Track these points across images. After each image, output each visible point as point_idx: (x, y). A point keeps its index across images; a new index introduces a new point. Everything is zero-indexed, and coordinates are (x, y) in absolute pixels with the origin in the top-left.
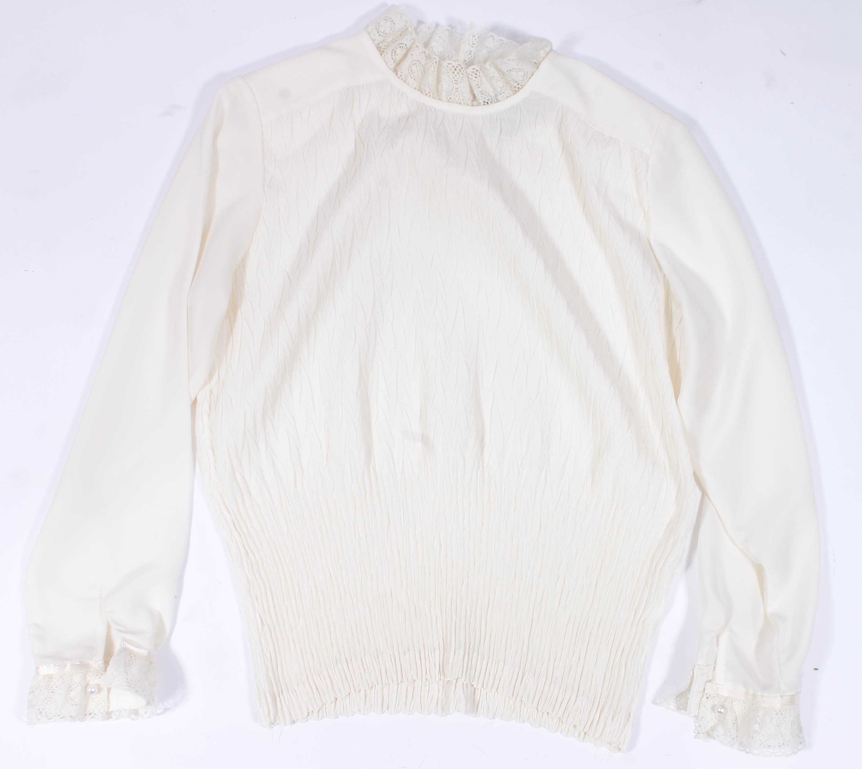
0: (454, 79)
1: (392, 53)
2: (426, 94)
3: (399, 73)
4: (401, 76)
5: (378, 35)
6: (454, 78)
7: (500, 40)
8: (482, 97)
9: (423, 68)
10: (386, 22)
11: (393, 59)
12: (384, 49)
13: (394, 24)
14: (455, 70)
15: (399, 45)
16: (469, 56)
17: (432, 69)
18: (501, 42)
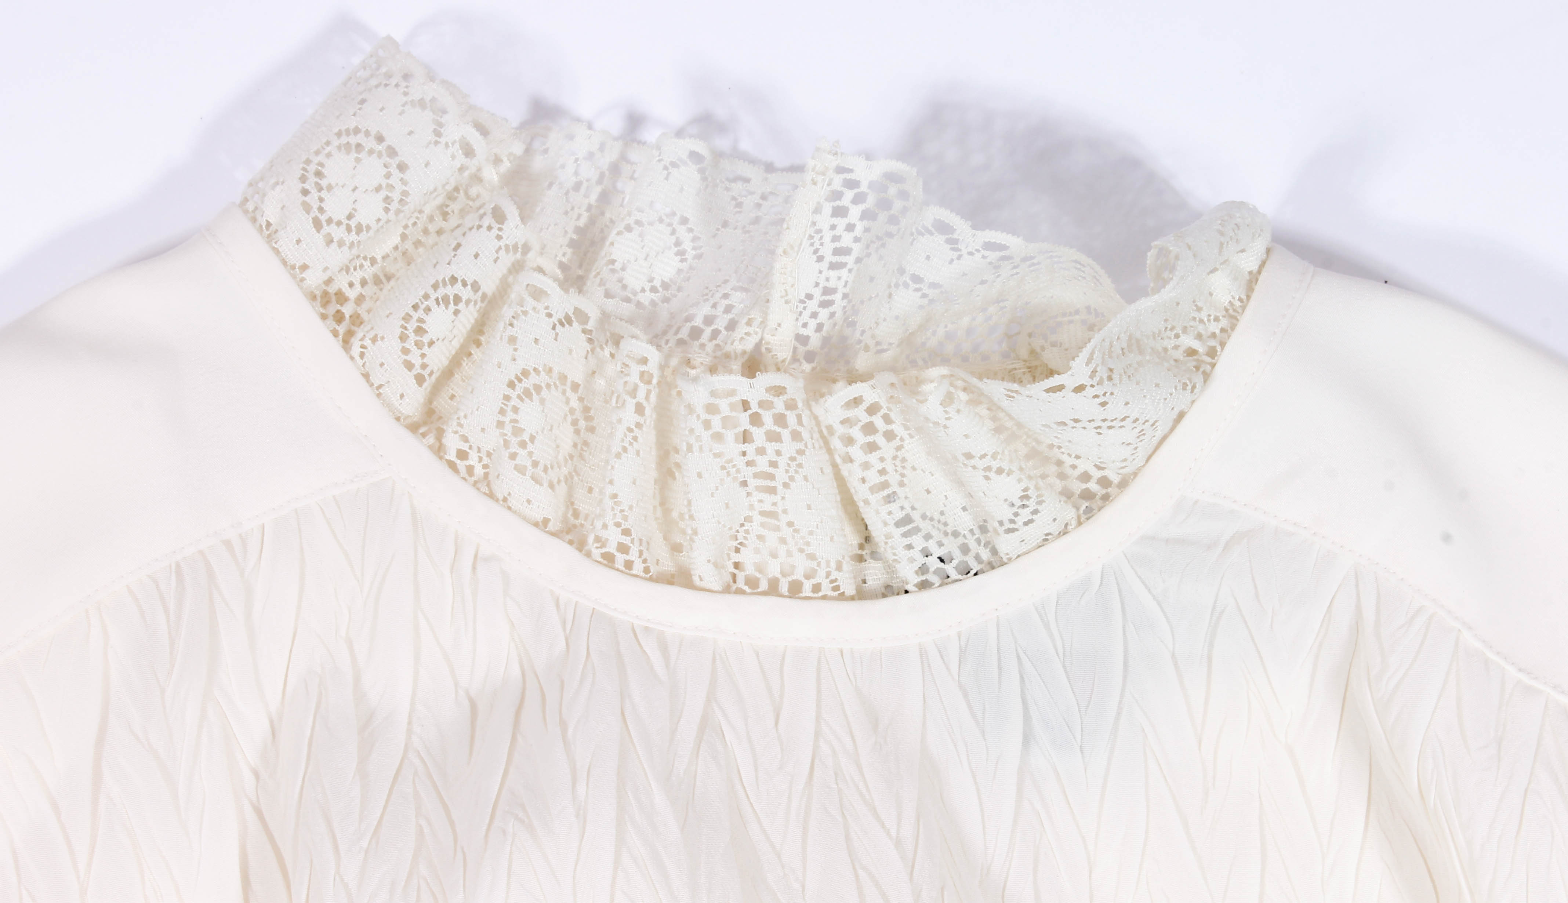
0: (751, 470)
1: (403, 338)
2: (609, 559)
3: (452, 443)
4: (462, 455)
5: (319, 238)
6: (749, 464)
7: (989, 246)
8: (909, 547)
9: (581, 399)
10: (358, 160)
11: (409, 366)
12: (360, 299)
13: (402, 167)
14: (756, 420)
15: (435, 287)
16: (824, 314)
17: (629, 416)
18: (993, 256)
